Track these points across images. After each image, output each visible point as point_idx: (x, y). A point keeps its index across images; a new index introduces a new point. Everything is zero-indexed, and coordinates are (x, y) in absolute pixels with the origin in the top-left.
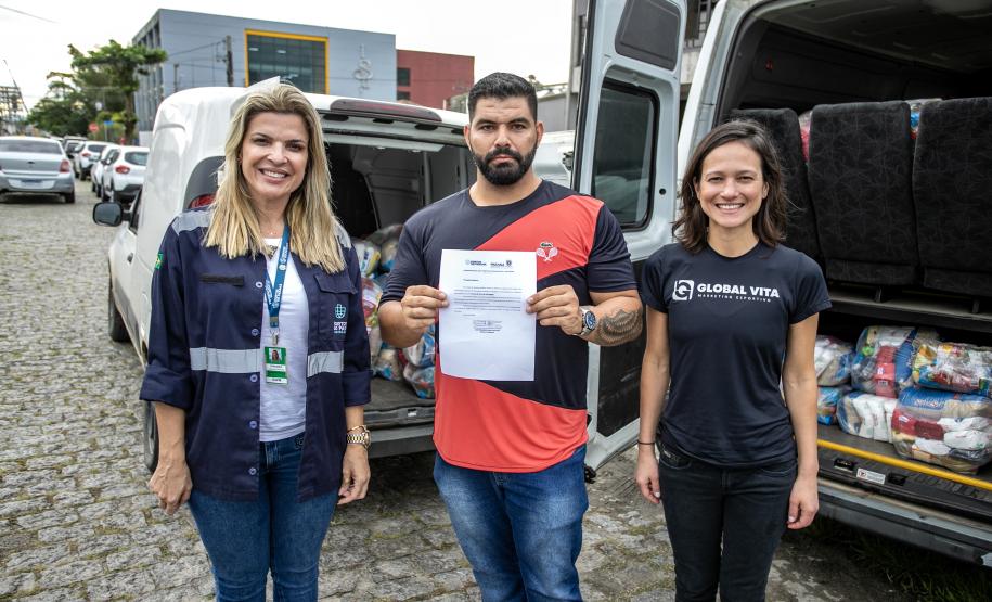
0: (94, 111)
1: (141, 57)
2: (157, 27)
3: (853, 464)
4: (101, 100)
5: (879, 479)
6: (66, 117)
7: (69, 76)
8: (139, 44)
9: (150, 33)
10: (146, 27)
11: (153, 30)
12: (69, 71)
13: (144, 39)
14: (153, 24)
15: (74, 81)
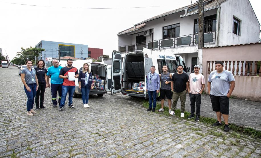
0: (26, 60)
1: (40, 50)
2: (41, 44)
3: (136, 92)
4: (28, 58)
5: (138, 93)
6: (20, 61)
7: (21, 53)
8: (37, 47)
9: (39, 45)
10: (38, 44)
11: (40, 44)
12: (21, 52)
13: (38, 46)
14: (40, 43)
15: (22, 54)
